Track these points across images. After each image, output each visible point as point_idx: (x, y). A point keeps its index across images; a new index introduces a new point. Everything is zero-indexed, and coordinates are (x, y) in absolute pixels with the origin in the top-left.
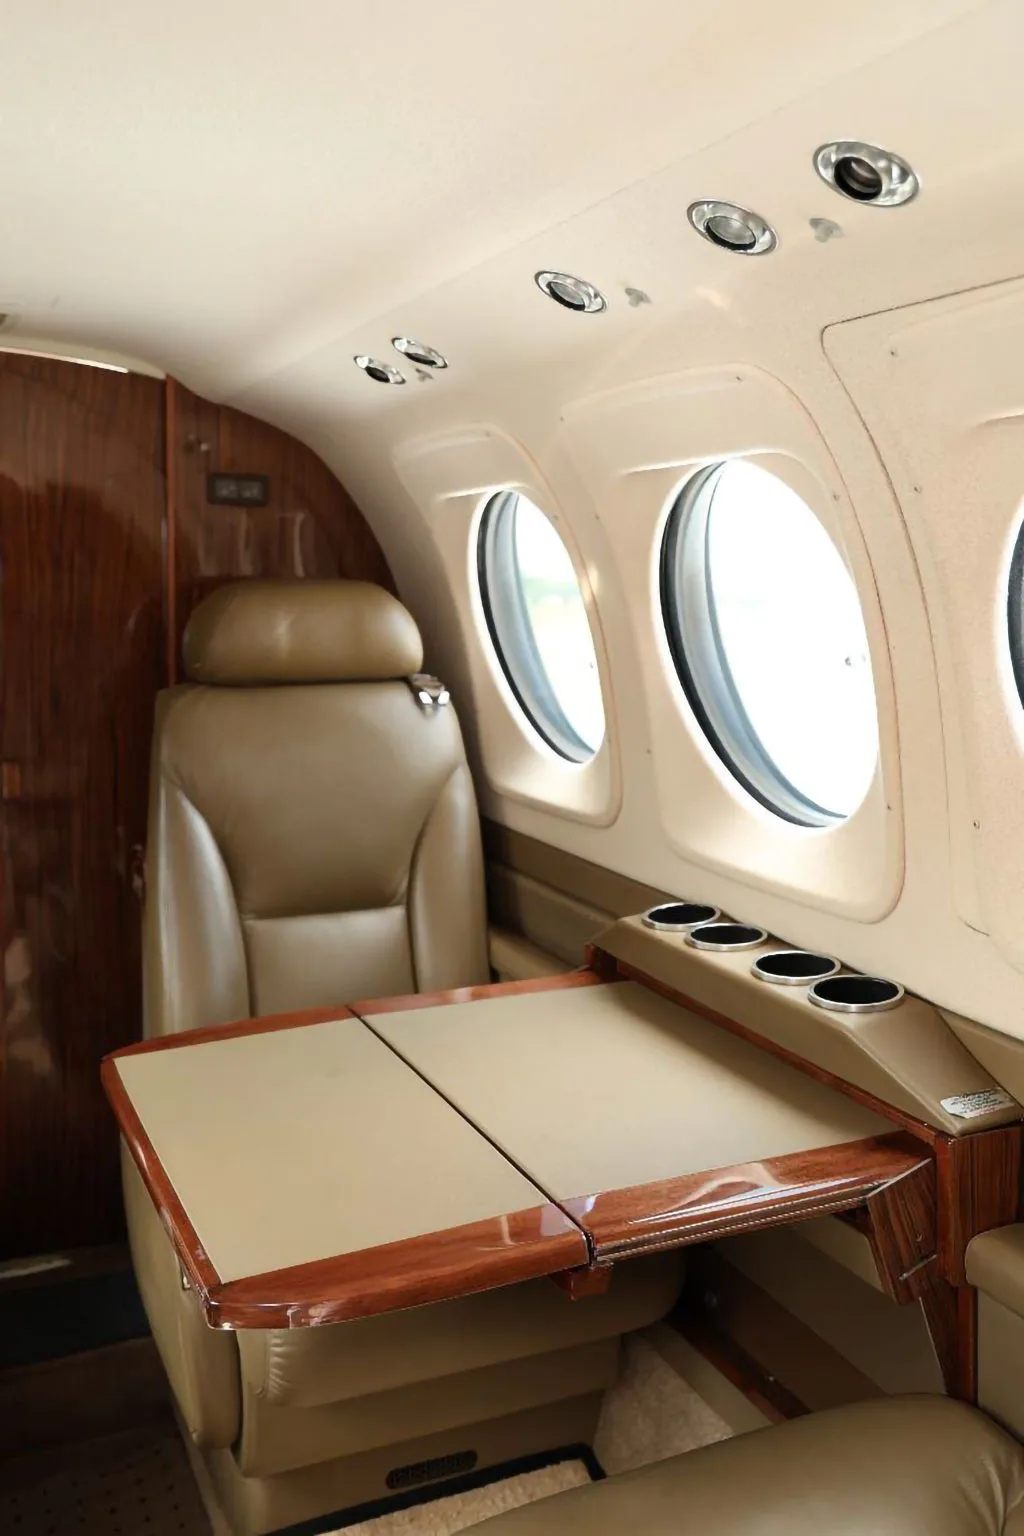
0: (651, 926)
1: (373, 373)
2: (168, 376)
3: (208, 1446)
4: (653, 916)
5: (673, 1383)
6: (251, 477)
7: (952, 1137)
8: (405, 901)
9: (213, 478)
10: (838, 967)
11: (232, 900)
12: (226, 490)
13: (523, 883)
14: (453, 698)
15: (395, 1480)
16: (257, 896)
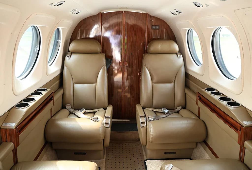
0: (206, 91)
1: (172, 13)
2: (147, 13)
4: (206, 89)
5: (203, 150)
6: (157, 26)
7: (244, 127)
8: (174, 83)
9: (152, 26)
10: (232, 100)
11: (151, 80)
12: (154, 27)
13: (190, 81)
14: (182, 56)
15: (165, 153)
16: (154, 81)
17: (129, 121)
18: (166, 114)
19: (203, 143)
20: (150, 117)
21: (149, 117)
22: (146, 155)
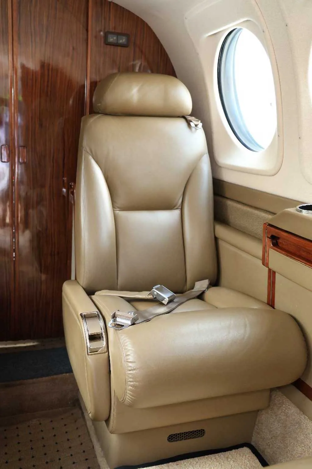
0: (301, 211)
3: (95, 420)
4: (301, 208)
5: (293, 410)
6: (122, 34)
8: (180, 208)
9: (107, 33)
12: (112, 39)
14: (203, 126)
15: (171, 438)
16: (120, 201)
17: (35, 344)
18: (168, 303)
19: (293, 388)
20: (117, 313)
21: (114, 317)
22: (106, 455)
